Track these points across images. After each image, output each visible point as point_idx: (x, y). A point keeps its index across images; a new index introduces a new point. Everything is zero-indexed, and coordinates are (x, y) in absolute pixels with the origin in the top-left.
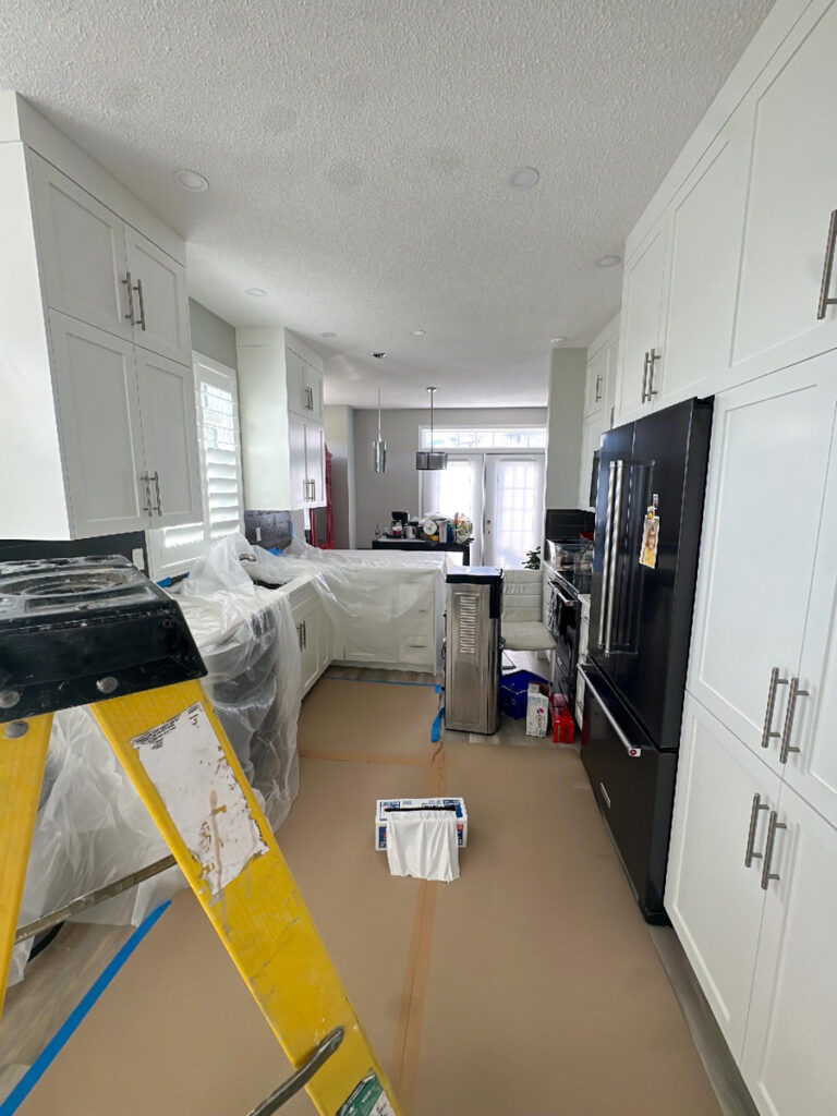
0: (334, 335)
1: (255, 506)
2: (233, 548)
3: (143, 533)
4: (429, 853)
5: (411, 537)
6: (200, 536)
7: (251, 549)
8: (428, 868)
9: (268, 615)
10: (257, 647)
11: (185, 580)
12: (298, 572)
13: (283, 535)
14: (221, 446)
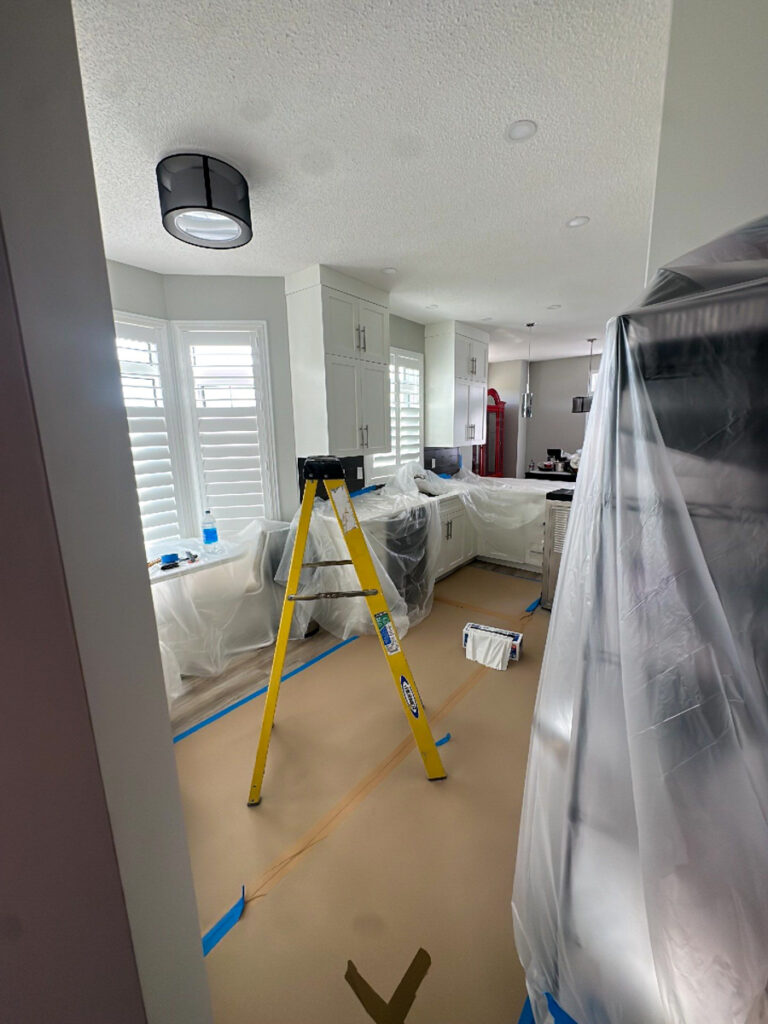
0: (490, 319)
1: (433, 443)
2: (411, 469)
3: (362, 457)
4: (491, 652)
5: (560, 470)
6: (393, 463)
7: (424, 472)
8: (489, 659)
9: (423, 510)
10: (412, 526)
11: (383, 488)
12: (451, 489)
13: (452, 465)
14: (412, 406)
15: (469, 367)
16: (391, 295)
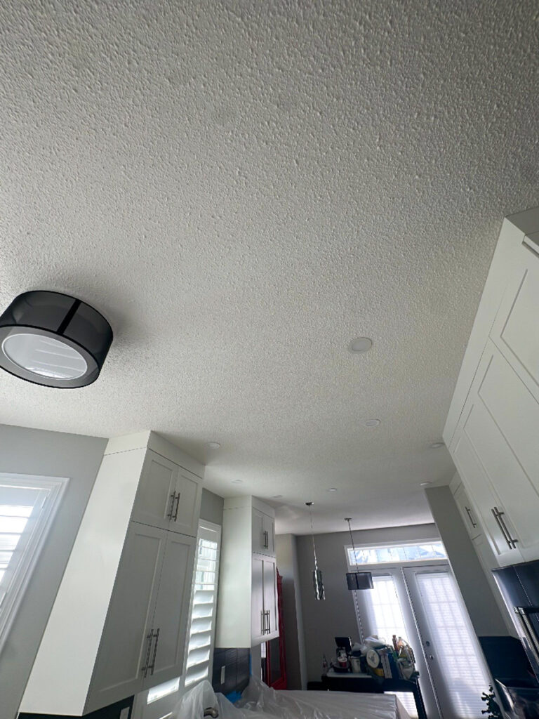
0: (281, 497)
1: (223, 643)
3: (132, 697)
5: (356, 671)
14: (205, 588)
15: (263, 542)
16: (208, 468)
